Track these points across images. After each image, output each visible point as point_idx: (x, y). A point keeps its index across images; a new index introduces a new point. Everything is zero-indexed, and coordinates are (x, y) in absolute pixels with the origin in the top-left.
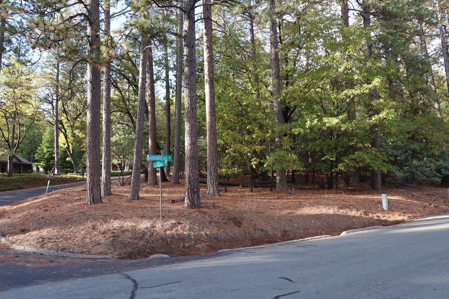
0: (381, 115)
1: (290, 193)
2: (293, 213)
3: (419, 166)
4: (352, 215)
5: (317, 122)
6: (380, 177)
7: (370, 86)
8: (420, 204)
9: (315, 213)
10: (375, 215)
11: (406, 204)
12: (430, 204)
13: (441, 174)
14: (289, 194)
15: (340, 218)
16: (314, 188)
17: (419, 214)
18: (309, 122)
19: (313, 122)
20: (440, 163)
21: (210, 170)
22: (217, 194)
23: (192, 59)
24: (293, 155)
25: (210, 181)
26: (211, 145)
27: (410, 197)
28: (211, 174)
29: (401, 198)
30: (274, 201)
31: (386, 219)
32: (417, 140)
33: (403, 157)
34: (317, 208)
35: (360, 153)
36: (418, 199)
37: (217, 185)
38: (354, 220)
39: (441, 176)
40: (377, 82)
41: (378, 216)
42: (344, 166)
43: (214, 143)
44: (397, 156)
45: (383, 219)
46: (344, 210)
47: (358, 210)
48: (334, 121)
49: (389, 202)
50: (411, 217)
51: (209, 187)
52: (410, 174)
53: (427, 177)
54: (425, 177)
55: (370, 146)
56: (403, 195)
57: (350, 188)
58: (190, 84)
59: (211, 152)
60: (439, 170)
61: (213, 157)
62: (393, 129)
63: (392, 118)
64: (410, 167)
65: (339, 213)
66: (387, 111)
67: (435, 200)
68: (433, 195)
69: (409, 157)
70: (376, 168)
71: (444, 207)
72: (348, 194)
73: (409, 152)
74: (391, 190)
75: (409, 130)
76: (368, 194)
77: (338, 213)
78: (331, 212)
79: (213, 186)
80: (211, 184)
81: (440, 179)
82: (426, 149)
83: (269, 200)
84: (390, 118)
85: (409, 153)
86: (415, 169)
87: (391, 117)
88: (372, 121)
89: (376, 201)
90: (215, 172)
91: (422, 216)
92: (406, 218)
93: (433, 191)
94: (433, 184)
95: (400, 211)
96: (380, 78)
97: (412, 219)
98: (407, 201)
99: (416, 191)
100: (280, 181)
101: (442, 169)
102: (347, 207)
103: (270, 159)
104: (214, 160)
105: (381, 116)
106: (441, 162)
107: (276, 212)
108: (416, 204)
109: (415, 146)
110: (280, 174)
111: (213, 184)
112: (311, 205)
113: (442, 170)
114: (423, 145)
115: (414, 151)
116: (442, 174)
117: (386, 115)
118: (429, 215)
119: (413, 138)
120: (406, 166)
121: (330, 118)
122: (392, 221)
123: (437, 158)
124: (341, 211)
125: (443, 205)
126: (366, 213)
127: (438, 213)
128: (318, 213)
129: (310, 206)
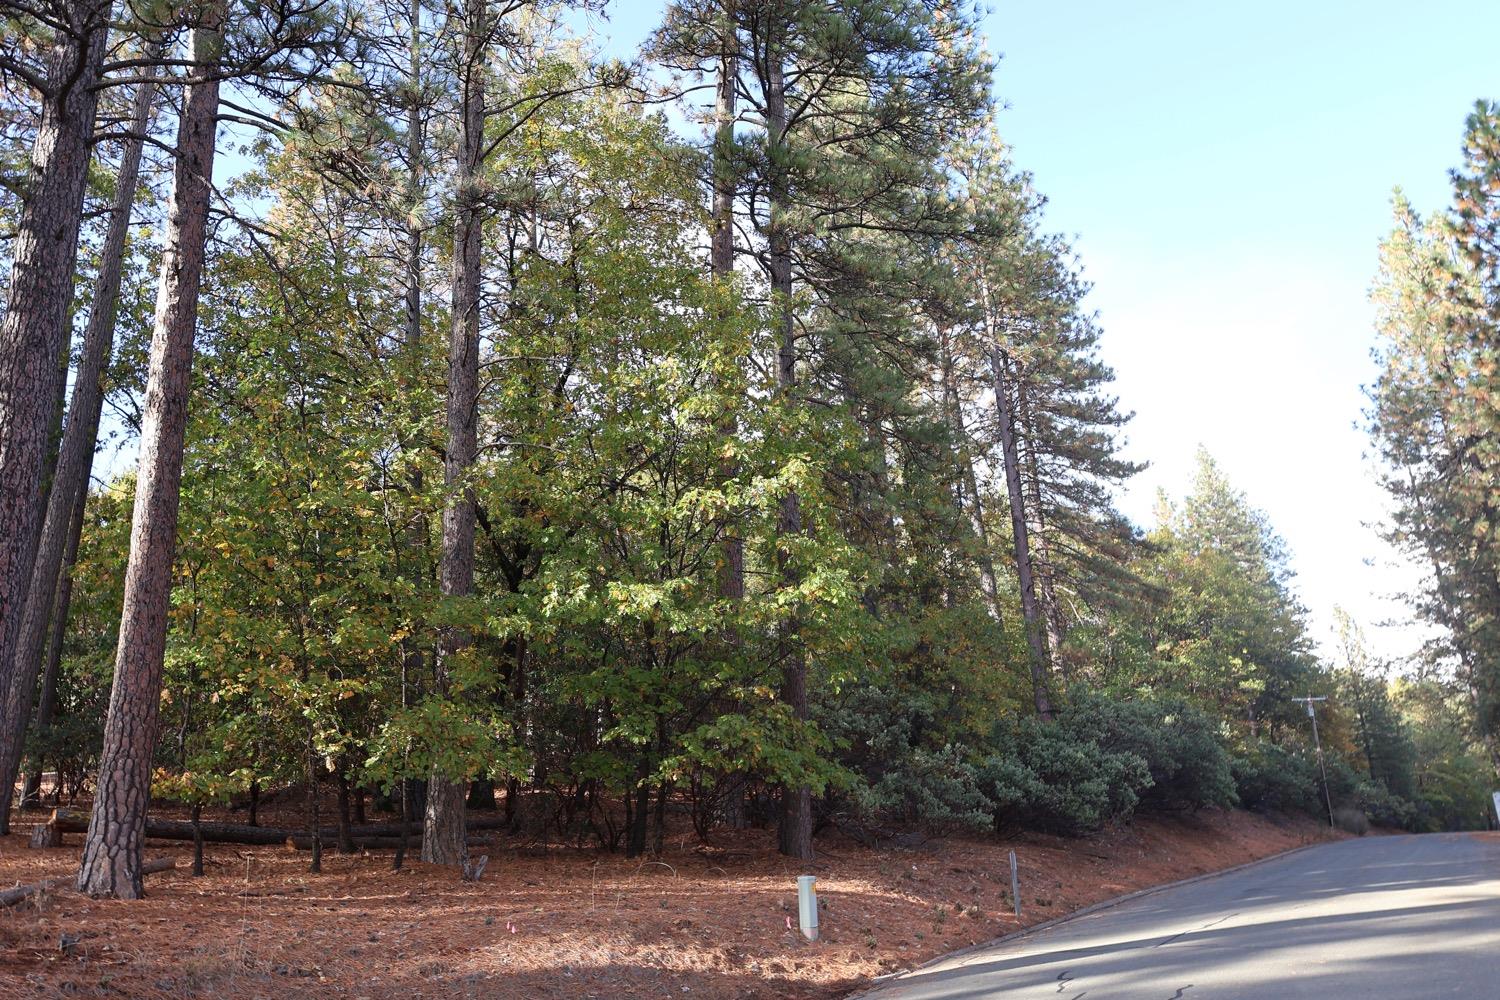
0: (805, 589)
1: (470, 878)
2: (444, 968)
3: (930, 771)
4: (681, 967)
5: (584, 598)
6: (808, 809)
7: (774, 483)
8: (927, 908)
9: (535, 967)
10: (766, 963)
11: (884, 911)
12: (959, 908)
13: (995, 798)
14: (466, 879)
15: (633, 984)
16: (580, 850)
17: (918, 950)
18: (554, 595)
19: (571, 596)
20: (991, 762)
21: (111, 777)
22: (126, 890)
23: (50, 284)
24: (494, 722)
25: (101, 828)
26: (132, 668)
27: (899, 883)
28: (111, 795)
29: (869, 887)
30: (386, 912)
31: (805, 977)
32: (927, 685)
33: (884, 738)
34: (552, 941)
35: (736, 720)
36: (923, 887)
37: (132, 846)
38: (685, 989)
39: (995, 805)
40: (795, 473)
41: (777, 968)
42: (681, 765)
43: (148, 657)
44: (864, 736)
45: (795, 976)
46: (653, 947)
47: (707, 945)
48: (648, 597)
49: (825, 905)
50: (893, 962)
51: (90, 857)
52: (903, 797)
53: (955, 808)
54: (948, 809)
55: (772, 696)
56: (879, 874)
57: (709, 849)
58: (21, 384)
59: (127, 697)
60: (987, 788)
61: (133, 718)
62: (846, 637)
63: (841, 600)
64: (906, 775)
65: (632, 959)
66: (824, 575)
67: (974, 890)
68: (971, 872)
69: (902, 740)
70: (787, 777)
71: (1001, 917)
72: (697, 875)
73: (903, 721)
74: (844, 855)
75: (895, 646)
76: (767, 872)
77: (628, 960)
78: (601, 956)
79: (115, 848)
80: (104, 840)
81: (992, 817)
82: (953, 712)
83: (367, 911)
84: (835, 601)
85: (901, 726)
86: (920, 780)
87: (837, 595)
88: (776, 605)
89: (781, 903)
90: (132, 785)
91: (928, 958)
92: (870, 969)
93: (972, 858)
94: (972, 834)
95: (856, 940)
96: (805, 461)
97: (893, 971)
98: (888, 900)
99: (921, 860)
100: (441, 823)
101: (997, 782)
102: (669, 933)
103: (392, 735)
104: (139, 732)
105: (806, 592)
106: (994, 759)
107: (371, 966)
108: (912, 910)
109: (923, 703)
110: (443, 797)
111: (116, 842)
112: (530, 930)
113: (999, 784)
114: (943, 700)
115: (918, 720)
116: (997, 799)
117: (822, 588)
118: (949, 950)
119: (916, 677)
120: (893, 770)
121: (632, 587)
122: (825, 986)
123: (984, 745)
124: (642, 950)
125: (997, 909)
126: (737, 957)
127: (980, 942)
128: (550, 965)
129: (522, 934)
